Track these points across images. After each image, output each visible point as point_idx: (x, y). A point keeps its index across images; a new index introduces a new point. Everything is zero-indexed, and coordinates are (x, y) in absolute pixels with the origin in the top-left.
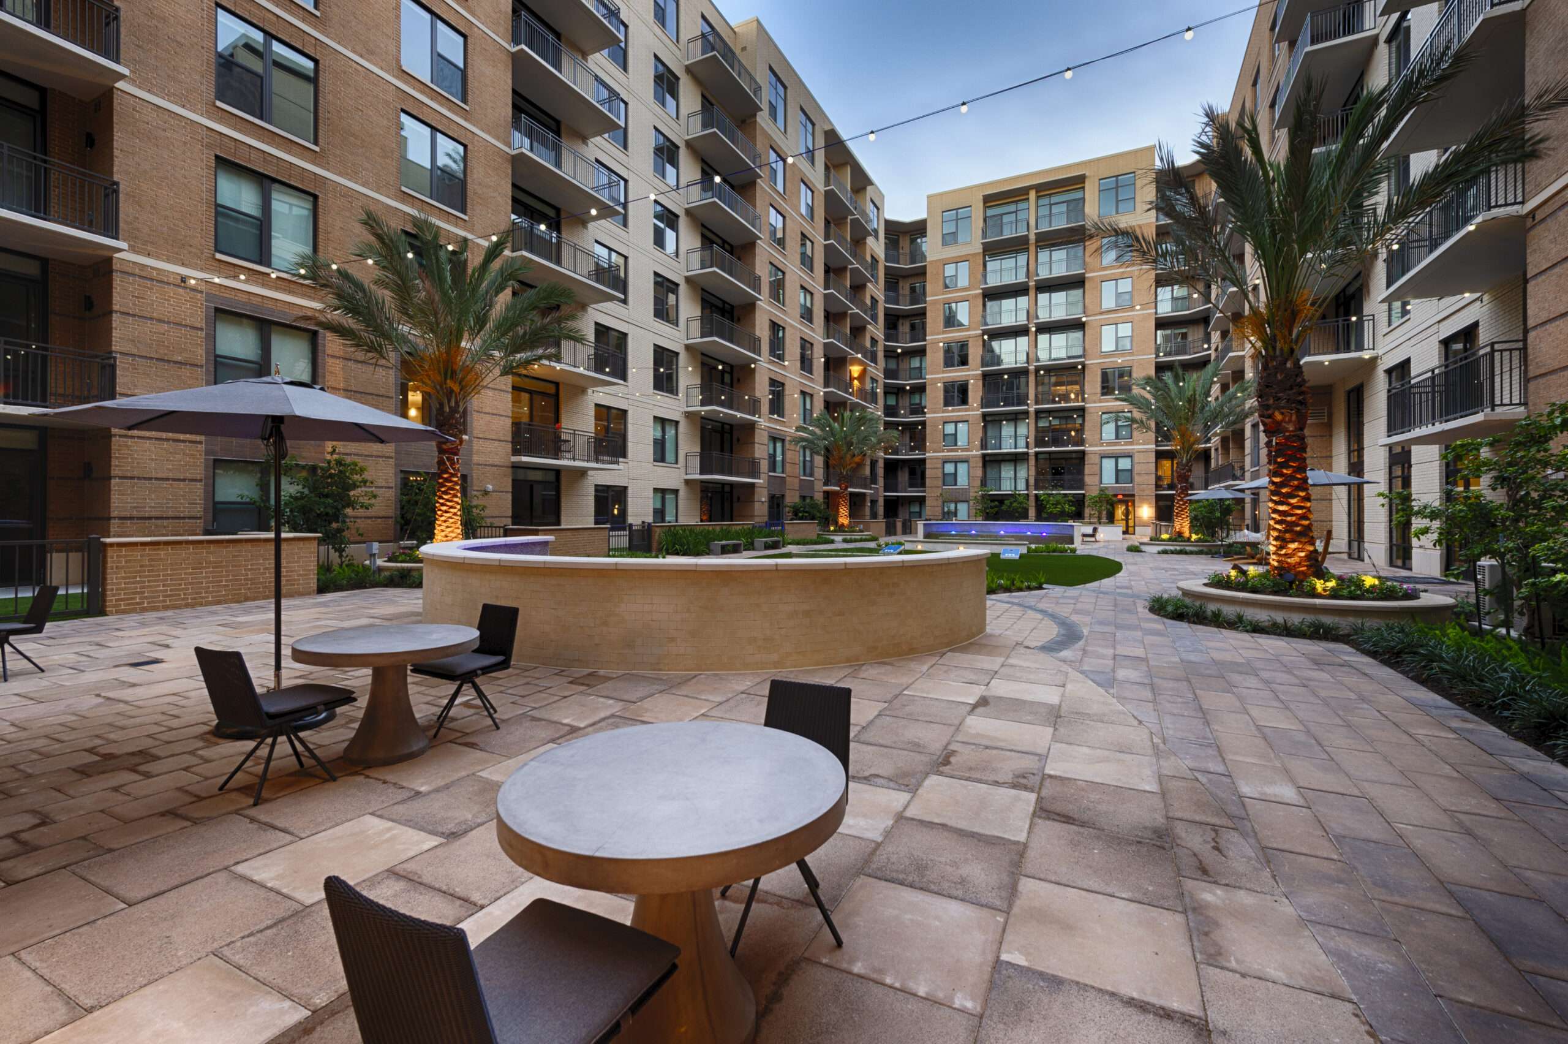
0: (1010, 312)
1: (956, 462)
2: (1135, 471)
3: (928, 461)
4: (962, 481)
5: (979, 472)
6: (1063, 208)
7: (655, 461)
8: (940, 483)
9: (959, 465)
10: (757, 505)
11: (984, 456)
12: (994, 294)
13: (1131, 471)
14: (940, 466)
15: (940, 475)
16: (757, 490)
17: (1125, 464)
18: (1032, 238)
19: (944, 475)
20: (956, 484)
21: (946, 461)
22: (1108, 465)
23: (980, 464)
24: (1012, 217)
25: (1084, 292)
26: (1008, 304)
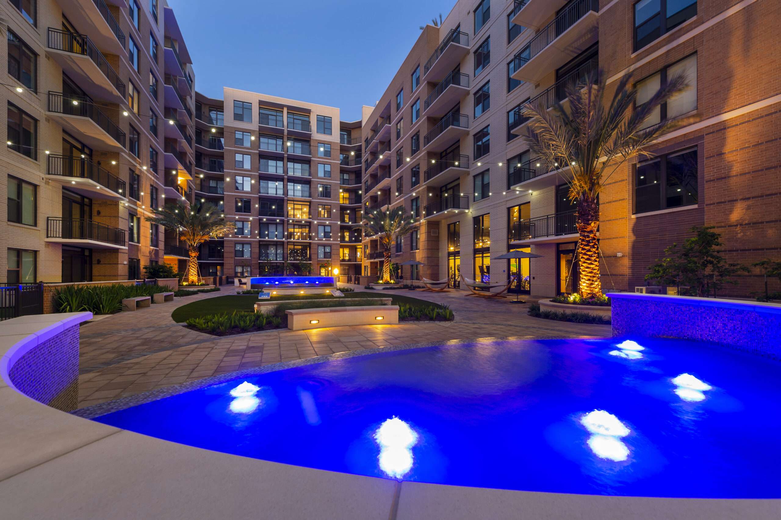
0: (273, 167)
1: (243, 244)
2: (332, 253)
3: (225, 243)
4: (247, 256)
5: (257, 250)
6: (300, 122)
7: (9, 220)
8: (233, 255)
9: (245, 246)
10: (120, 266)
11: (260, 241)
12: (264, 156)
13: (330, 253)
14: (233, 246)
15: (233, 251)
16: (120, 255)
17: (328, 250)
18: (286, 133)
19: (236, 251)
20: (243, 256)
21: (237, 243)
22: (321, 250)
23: (258, 246)
24: (274, 118)
25: (310, 166)
26: (272, 163)
